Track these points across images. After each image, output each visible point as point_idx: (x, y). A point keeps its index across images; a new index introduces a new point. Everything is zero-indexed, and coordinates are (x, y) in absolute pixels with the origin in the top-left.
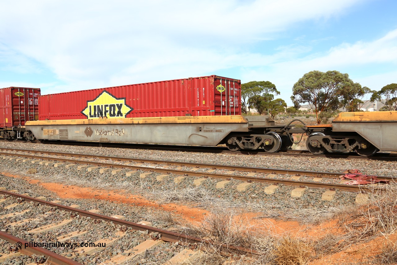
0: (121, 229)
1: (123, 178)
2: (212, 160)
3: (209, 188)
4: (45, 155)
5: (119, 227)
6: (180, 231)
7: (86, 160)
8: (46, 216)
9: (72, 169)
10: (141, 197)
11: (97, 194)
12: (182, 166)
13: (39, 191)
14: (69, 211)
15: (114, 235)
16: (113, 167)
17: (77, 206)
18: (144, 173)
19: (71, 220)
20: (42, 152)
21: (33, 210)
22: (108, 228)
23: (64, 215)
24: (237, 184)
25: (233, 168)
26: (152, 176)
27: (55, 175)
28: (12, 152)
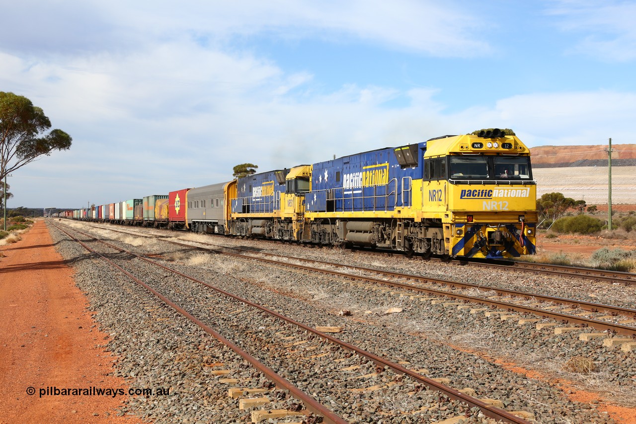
4: (625, 321)
20: (616, 311)
28: (526, 304)
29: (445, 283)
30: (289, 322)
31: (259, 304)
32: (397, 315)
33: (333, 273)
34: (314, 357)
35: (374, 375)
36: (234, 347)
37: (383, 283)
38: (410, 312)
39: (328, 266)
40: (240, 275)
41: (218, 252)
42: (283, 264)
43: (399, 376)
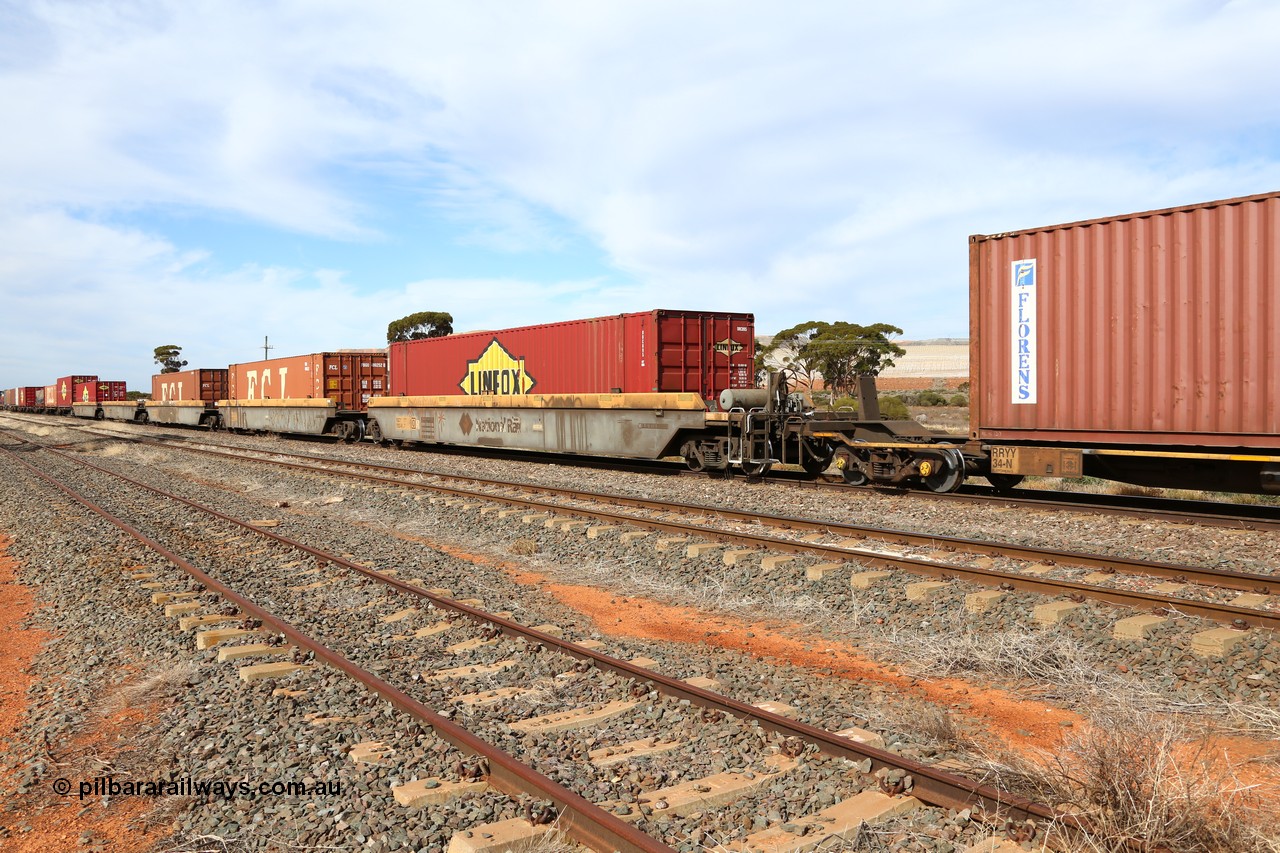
0: (784, 747)
1: (796, 583)
2: (1102, 539)
3: (1086, 635)
4: (563, 501)
5: (777, 741)
6: (980, 776)
7: (681, 519)
8: (560, 685)
9: (639, 547)
10: (851, 650)
11: (715, 628)
12: (993, 556)
13: (542, 608)
14: (625, 677)
15: (762, 763)
16: (765, 547)
17: (652, 662)
18: (864, 571)
19: (631, 704)
20: (554, 492)
21: (525, 664)
22: (742, 740)
23: (612, 686)
24: (1191, 632)
25: (1180, 572)
26: (890, 584)
27: (590, 564)
28: (470, 488)
29: (387, 469)
30: (219, 516)
31: (185, 498)
32: (338, 505)
33: (268, 462)
34: (248, 554)
35: (317, 571)
36: (158, 547)
37: (322, 471)
38: (351, 502)
39: (262, 455)
40: (163, 466)
41: (135, 441)
42: (212, 453)
43: (343, 570)
